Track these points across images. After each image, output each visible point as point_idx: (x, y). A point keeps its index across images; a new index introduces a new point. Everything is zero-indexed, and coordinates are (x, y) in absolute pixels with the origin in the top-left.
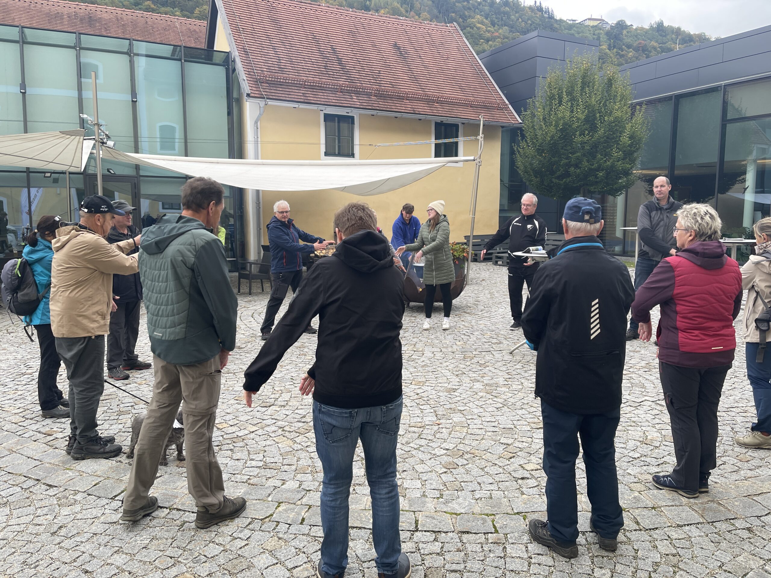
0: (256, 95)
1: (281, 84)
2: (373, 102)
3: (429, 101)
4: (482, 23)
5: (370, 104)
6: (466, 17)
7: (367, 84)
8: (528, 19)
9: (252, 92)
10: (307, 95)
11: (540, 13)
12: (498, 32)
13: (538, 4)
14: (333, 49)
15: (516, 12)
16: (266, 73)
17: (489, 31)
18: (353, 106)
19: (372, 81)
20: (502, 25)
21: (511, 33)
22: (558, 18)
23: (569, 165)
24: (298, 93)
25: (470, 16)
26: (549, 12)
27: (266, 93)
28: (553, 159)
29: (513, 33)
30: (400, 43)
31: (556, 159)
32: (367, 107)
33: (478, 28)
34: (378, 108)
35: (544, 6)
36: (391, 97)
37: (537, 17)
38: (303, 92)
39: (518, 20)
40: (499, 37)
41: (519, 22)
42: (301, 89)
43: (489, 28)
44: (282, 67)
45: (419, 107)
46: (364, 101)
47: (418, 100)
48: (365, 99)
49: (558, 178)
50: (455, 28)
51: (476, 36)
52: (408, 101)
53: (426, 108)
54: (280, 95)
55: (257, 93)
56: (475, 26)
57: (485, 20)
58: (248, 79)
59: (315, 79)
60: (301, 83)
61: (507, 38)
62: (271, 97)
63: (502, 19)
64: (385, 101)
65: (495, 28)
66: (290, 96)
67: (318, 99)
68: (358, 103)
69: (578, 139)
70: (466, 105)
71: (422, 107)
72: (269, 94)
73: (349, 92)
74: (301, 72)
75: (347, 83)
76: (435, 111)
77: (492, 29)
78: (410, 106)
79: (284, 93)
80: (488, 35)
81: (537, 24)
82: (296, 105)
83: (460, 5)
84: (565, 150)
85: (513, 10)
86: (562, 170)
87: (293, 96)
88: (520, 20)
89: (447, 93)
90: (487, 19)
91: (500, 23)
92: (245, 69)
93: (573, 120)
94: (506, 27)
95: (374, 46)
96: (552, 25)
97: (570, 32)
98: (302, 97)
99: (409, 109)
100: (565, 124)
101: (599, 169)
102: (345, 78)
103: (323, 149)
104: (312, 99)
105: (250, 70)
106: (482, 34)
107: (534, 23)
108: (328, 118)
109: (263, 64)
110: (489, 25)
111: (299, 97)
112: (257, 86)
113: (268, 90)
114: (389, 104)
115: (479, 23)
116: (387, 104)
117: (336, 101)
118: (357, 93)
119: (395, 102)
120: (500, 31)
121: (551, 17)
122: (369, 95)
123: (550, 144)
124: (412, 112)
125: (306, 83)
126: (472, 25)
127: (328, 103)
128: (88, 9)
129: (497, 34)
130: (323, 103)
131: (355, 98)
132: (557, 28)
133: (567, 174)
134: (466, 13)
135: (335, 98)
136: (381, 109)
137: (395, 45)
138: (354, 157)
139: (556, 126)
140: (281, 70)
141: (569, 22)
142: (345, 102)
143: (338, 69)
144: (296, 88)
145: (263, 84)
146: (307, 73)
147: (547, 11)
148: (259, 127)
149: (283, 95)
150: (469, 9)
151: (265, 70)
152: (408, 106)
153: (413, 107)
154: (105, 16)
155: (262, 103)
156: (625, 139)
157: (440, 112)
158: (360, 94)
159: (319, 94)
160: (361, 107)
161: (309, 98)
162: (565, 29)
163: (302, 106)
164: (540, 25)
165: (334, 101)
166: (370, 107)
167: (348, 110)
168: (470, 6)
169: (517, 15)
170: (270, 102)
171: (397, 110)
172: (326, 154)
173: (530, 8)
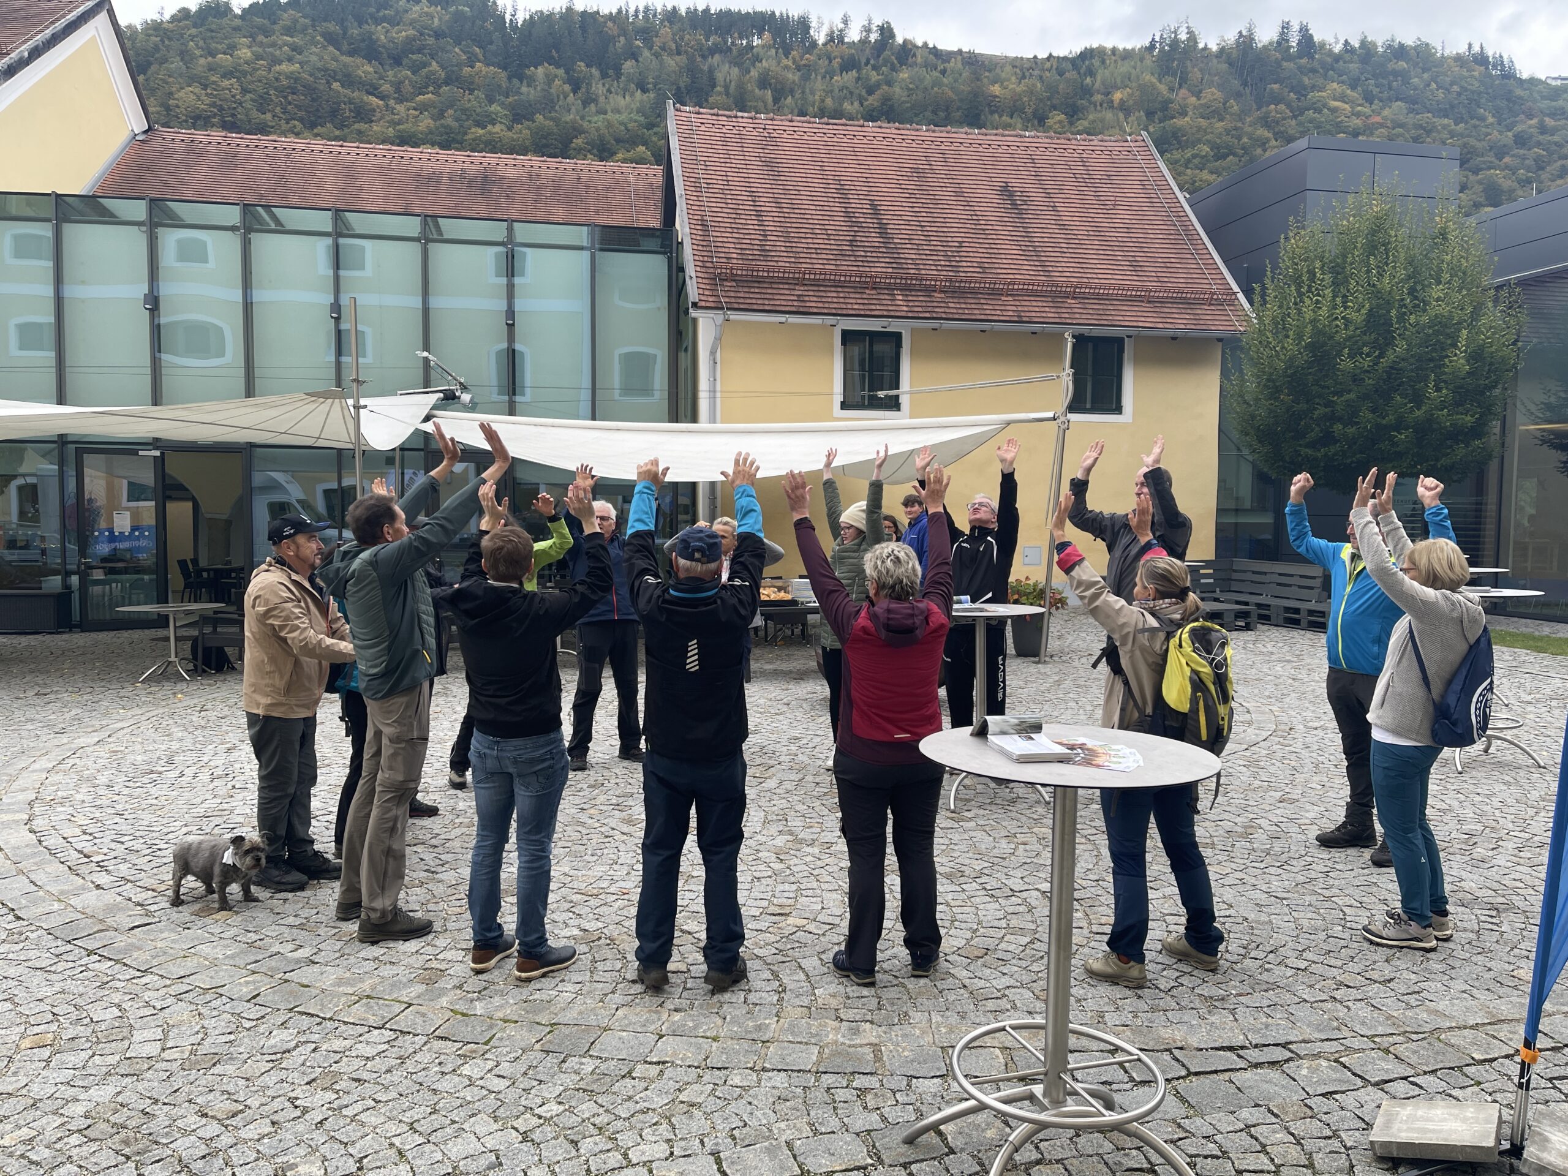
0: (708, 304)
1: (759, 281)
2: (935, 304)
3: (1057, 295)
4: (1343, 98)
5: (930, 309)
6: (1305, 89)
7: (933, 269)
8: (1452, 84)
9: (703, 298)
10: (807, 299)
11: (1482, 68)
12: (1379, 114)
13: (1476, 49)
14: (874, 207)
15: (1424, 70)
16: (735, 261)
17: (1358, 115)
18: (892, 313)
19: (943, 263)
20: (1390, 100)
21: (1411, 115)
22: (1525, 76)
23: (1333, 418)
24: (787, 297)
25: (1313, 88)
26: (1502, 64)
27: (727, 300)
28: (1297, 407)
29: (1418, 114)
30: (1015, 184)
31: (1303, 406)
32: (921, 315)
33: (1334, 110)
34: (944, 316)
35: (1490, 52)
36: (975, 292)
37: (1472, 76)
38: (800, 293)
39: (1429, 85)
40: (1382, 125)
41: (1431, 91)
42: (797, 287)
43: (1359, 108)
44: (768, 248)
45: (1031, 309)
46: (916, 304)
47: (1034, 294)
48: (921, 299)
49: (1312, 445)
50: (1143, 144)
51: (1328, 127)
52: (1010, 298)
53: (1047, 309)
54: (754, 301)
55: (711, 299)
56: (1325, 105)
57: (1349, 92)
58: (699, 275)
59: (827, 267)
60: (797, 276)
61: (1401, 126)
62: (736, 306)
63: (1390, 88)
64: (962, 301)
65: (1374, 107)
66: (772, 302)
67: (826, 305)
68: (905, 308)
69: (1346, 364)
70: (1141, 299)
71: (1037, 309)
72: (733, 300)
73: (890, 288)
74: (802, 255)
75: (890, 270)
76: (1067, 315)
77: (1366, 110)
78: (1014, 308)
79: (762, 296)
80: (1357, 122)
81: (1473, 92)
82: (781, 318)
83: (1292, 65)
84: (1324, 387)
85: (1416, 65)
86: (1317, 429)
87: (778, 303)
88: (1434, 86)
89: (1100, 276)
90: (1353, 88)
91: (1385, 95)
92: (697, 258)
93: (1337, 326)
94: (1399, 103)
95: (959, 193)
96: (1510, 91)
97: (1554, 104)
98: (796, 304)
99: (1011, 313)
100: (1318, 333)
101: (1399, 426)
102: (888, 260)
103: (839, 398)
104: (813, 304)
105: (706, 259)
106: (1341, 122)
107: (1466, 90)
108: (848, 337)
109: (732, 245)
110: (1360, 101)
111: (790, 303)
112: (713, 287)
113: (732, 294)
114: (970, 307)
115: (1335, 99)
116: (963, 306)
117: (862, 307)
118: (907, 289)
119: (982, 301)
120: (1386, 112)
121: (1509, 75)
122: (929, 290)
123: (1288, 376)
124: (1016, 319)
125: (807, 276)
126: (1319, 105)
127: (844, 312)
128: (485, 161)
129: (1378, 119)
130: (834, 311)
131: (900, 297)
132: (1520, 98)
133: (1328, 438)
134: (1306, 81)
135: (859, 301)
136: (951, 316)
137: (1006, 191)
138: (899, 410)
139: (1300, 337)
140: (765, 254)
141: (1554, 83)
142: (878, 307)
143: (877, 244)
144: (786, 286)
145: (725, 283)
146: (814, 256)
147: (1499, 62)
148: (718, 360)
149: (759, 302)
150: (1313, 71)
151: (735, 256)
152: (1009, 306)
153: (1020, 308)
154: (511, 173)
155: (719, 316)
156: (1458, 361)
157: (1077, 316)
158: (911, 290)
159: (829, 294)
160: (910, 315)
161: (808, 304)
162: (1543, 98)
163: (793, 319)
164: (1481, 92)
165: (856, 307)
166: (927, 315)
167: (884, 321)
168: (1316, 64)
169: (1426, 76)
170: (734, 316)
171: (983, 317)
172: (844, 406)
173: (1458, 58)
